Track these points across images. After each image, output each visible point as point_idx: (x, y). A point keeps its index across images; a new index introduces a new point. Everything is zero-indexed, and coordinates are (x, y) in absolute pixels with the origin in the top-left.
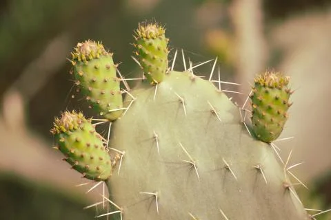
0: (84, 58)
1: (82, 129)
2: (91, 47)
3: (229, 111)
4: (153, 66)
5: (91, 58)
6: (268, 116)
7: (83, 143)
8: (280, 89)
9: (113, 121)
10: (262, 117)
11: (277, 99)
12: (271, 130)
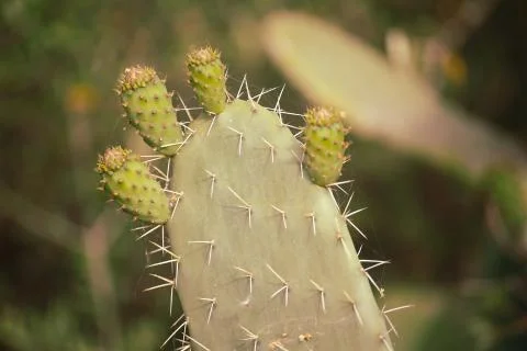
0: (129, 87)
1: (126, 170)
2: (137, 74)
3: (289, 149)
4: (206, 96)
5: (135, 86)
6: (318, 158)
7: (128, 185)
8: (329, 128)
9: (172, 156)
10: (312, 159)
11: (325, 139)
12: (323, 173)
